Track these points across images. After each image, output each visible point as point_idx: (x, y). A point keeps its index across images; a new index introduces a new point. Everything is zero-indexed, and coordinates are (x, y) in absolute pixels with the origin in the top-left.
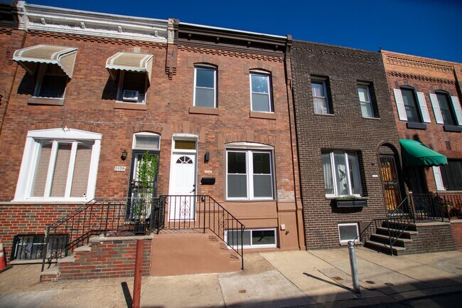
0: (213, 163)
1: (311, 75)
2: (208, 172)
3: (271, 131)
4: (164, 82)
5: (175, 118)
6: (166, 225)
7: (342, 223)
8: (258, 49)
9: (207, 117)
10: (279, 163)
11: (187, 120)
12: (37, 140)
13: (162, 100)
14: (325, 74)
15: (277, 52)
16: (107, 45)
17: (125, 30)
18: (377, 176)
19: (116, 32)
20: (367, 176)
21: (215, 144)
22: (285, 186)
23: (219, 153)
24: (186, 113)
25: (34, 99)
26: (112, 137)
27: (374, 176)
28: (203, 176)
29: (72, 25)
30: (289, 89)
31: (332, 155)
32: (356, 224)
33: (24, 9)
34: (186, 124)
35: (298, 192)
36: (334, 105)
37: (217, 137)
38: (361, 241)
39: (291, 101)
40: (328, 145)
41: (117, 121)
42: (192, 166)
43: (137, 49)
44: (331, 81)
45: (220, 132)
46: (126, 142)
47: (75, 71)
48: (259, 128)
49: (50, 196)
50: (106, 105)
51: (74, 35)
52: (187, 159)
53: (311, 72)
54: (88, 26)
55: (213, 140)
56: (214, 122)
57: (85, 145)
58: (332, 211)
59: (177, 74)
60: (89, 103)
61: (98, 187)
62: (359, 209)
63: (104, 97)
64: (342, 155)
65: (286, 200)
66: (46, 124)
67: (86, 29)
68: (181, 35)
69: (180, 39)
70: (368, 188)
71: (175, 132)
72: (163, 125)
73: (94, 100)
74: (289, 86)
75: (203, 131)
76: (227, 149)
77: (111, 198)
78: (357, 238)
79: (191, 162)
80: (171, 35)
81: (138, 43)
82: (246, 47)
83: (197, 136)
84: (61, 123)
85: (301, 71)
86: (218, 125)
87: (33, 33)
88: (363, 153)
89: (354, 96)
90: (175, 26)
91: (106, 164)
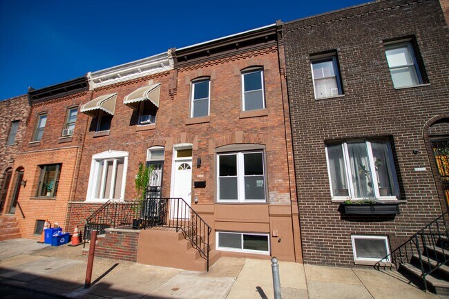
0: (205, 168)
1: (311, 55)
2: (201, 176)
3: (262, 128)
4: (168, 103)
5: (175, 131)
6: (168, 223)
7: (357, 234)
8: (248, 47)
9: (200, 126)
10: (271, 163)
11: (184, 131)
12: (98, 160)
13: (167, 118)
14: (331, 47)
15: (269, 42)
16: (133, 85)
17: (143, 70)
18: (424, 169)
19: (138, 74)
20: (403, 170)
21: (206, 150)
22: (278, 188)
23: (210, 157)
24: (184, 125)
25: (96, 133)
26: (135, 154)
27: (416, 169)
28: (197, 180)
29: (114, 77)
30: (283, 78)
31: (345, 147)
32: (385, 238)
33: (91, 77)
34: (184, 135)
35: (294, 194)
36: (345, 83)
37: (208, 143)
38: (393, 262)
39: (285, 91)
40: (336, 134)
41: (138, 141)
42: (190, 171)
43: (151, 81)
44: (340, 53)
45: (211, 138)
46: (142, 156)
47: (116, 109)
48: (249, 128)
49: (104, 197)
50: (132, 129)
51: (115, 84)
52: (187, 165)
53: (311, 51)
54: (123, 75)
55: (205, 146)
56: (206, 129)
57: (120, 161)
58: (342, 218)
59: (178, 93)
60: (122, 130)
61: (126, 191)
62: (390, 217)
63: (131, 125)
64: (362, 144)
65: (280, 203)
66: (101, 149)
67: (122, 78)
68: (180, 60)
69: (179, 64)
70: (407, 187)
71: (175, 143)
72: (166, 139)
73: (125, 128)
74: (283, 76)
75: (197, 139)
76: (218, 153)
77: (133, 200)
78: (386, 257)
79: (189, 168)
80: (172, 62)
81: (151, 77)
82: (235, 50)
83: (191, 144)
84: (108, 148)
85: (297, 55)
86: (210, 131)
87: (96, 90)
88: (397, 138)
89: (378, 63)
90: (173, 54)
91: (131, 174)
